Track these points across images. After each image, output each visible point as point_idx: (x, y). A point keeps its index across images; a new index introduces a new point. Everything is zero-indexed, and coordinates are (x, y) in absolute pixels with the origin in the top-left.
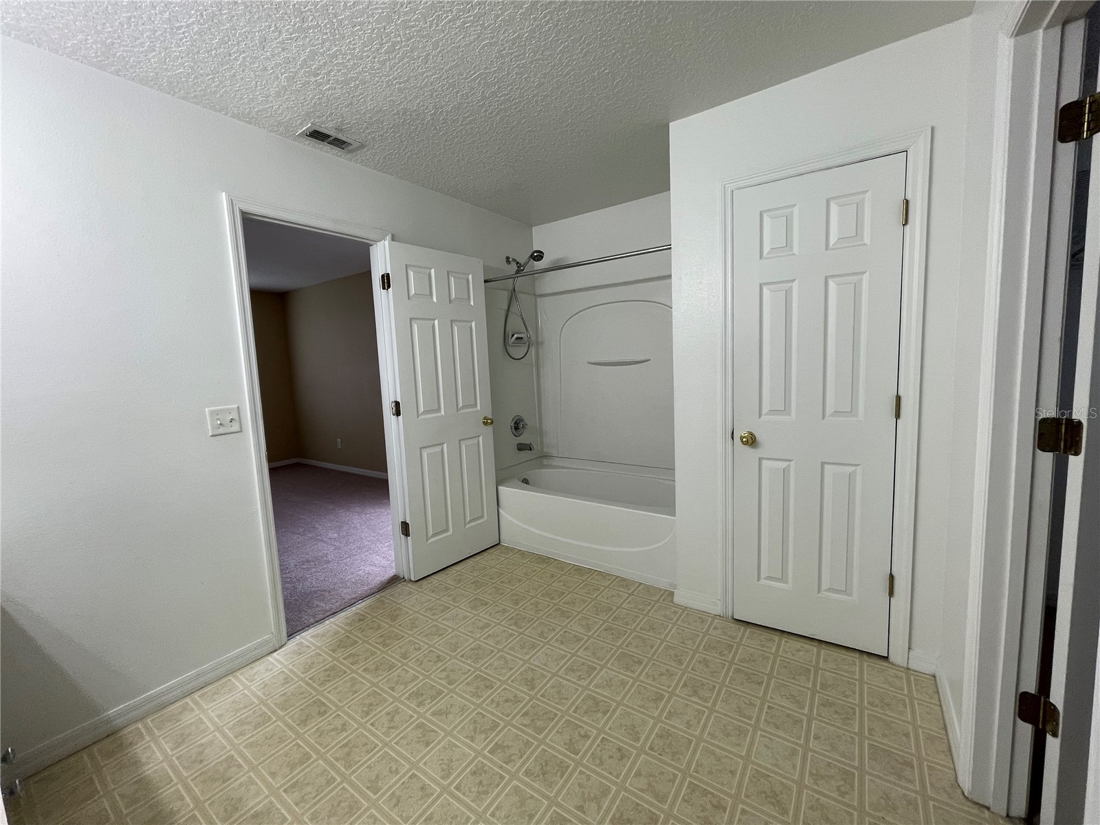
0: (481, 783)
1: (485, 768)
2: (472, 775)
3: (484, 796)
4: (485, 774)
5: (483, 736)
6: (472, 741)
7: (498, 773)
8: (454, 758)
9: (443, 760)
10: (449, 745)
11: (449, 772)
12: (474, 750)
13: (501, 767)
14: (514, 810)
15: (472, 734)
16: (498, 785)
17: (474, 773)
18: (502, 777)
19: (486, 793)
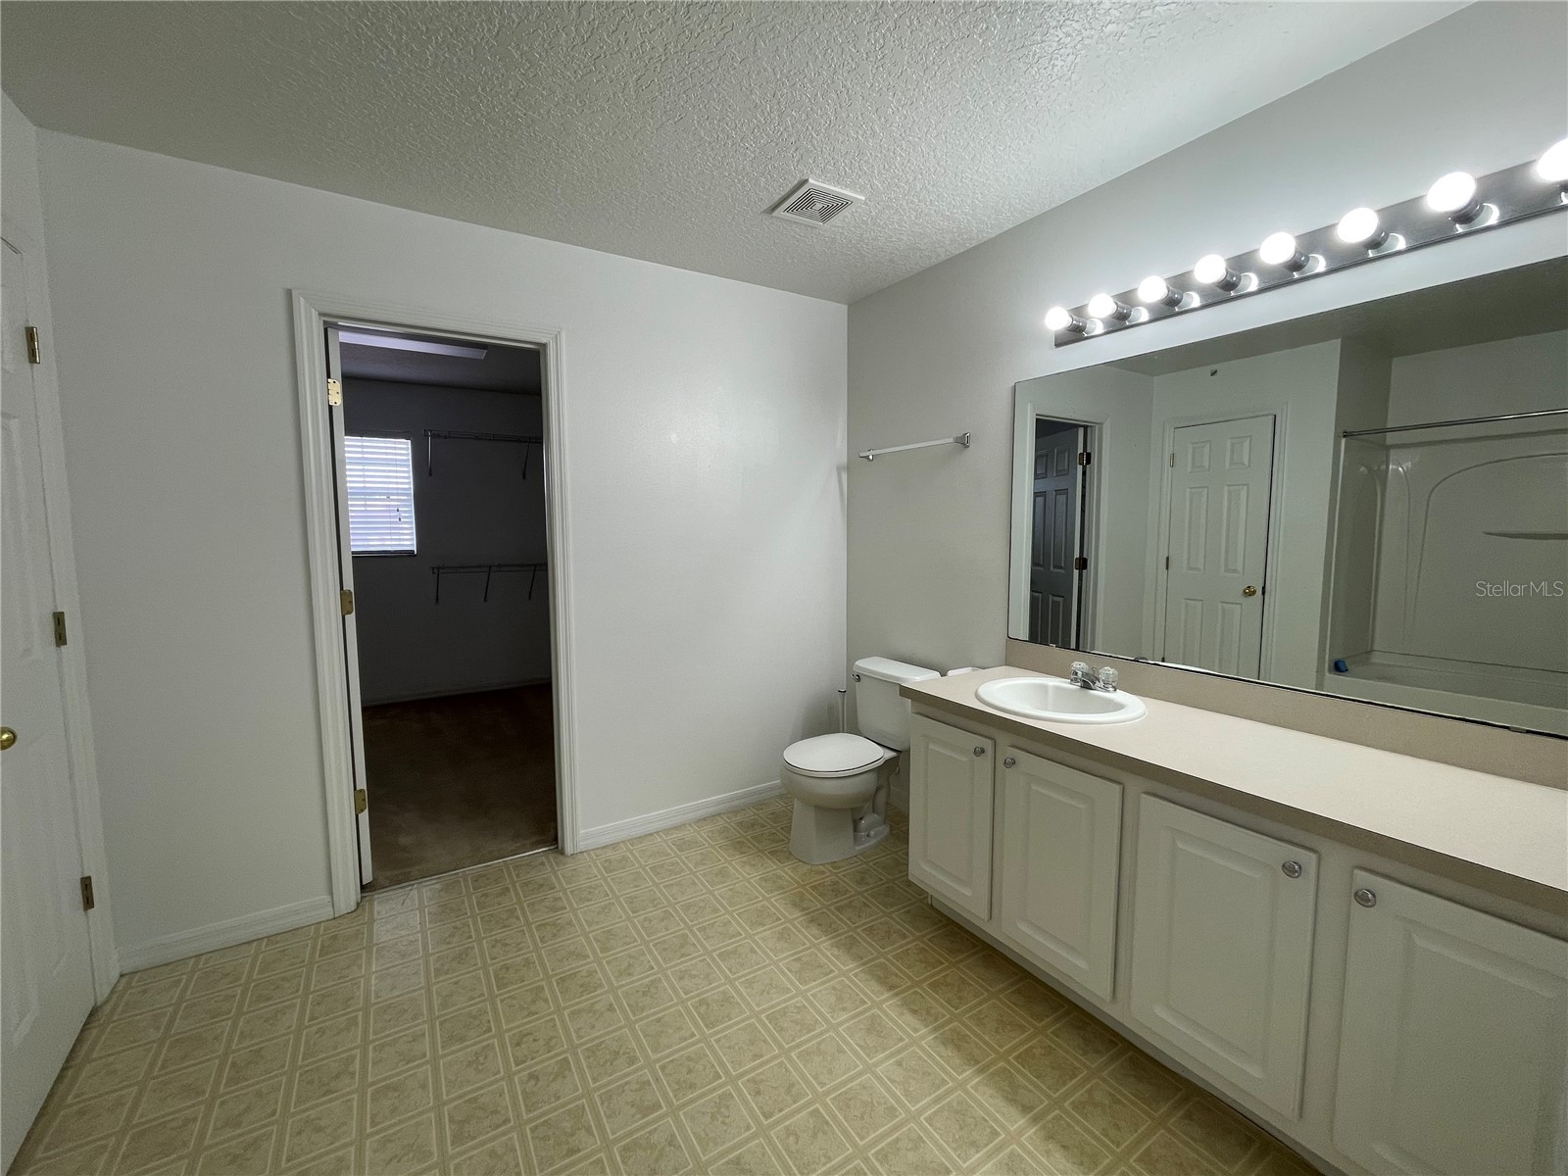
0: (690, 1071)
1: (677, 1087)
2: (694, 1084)
3: (692, 1055)
4: (679, 1080)
5: (655, 1138)
6: (673, 1135)
7: (665, 1075)
8: (708, 1118)
9: (724, 1123)
10: (708, 1145)
11: (720, 1100)
12: (677, 1119)
13: (657, 1080)
14: (670, 1031)
15: (667, 1149)
16: (672, 1061)
17: (692, 1086)
18: (663, 1068)
19: (689, 1058)
